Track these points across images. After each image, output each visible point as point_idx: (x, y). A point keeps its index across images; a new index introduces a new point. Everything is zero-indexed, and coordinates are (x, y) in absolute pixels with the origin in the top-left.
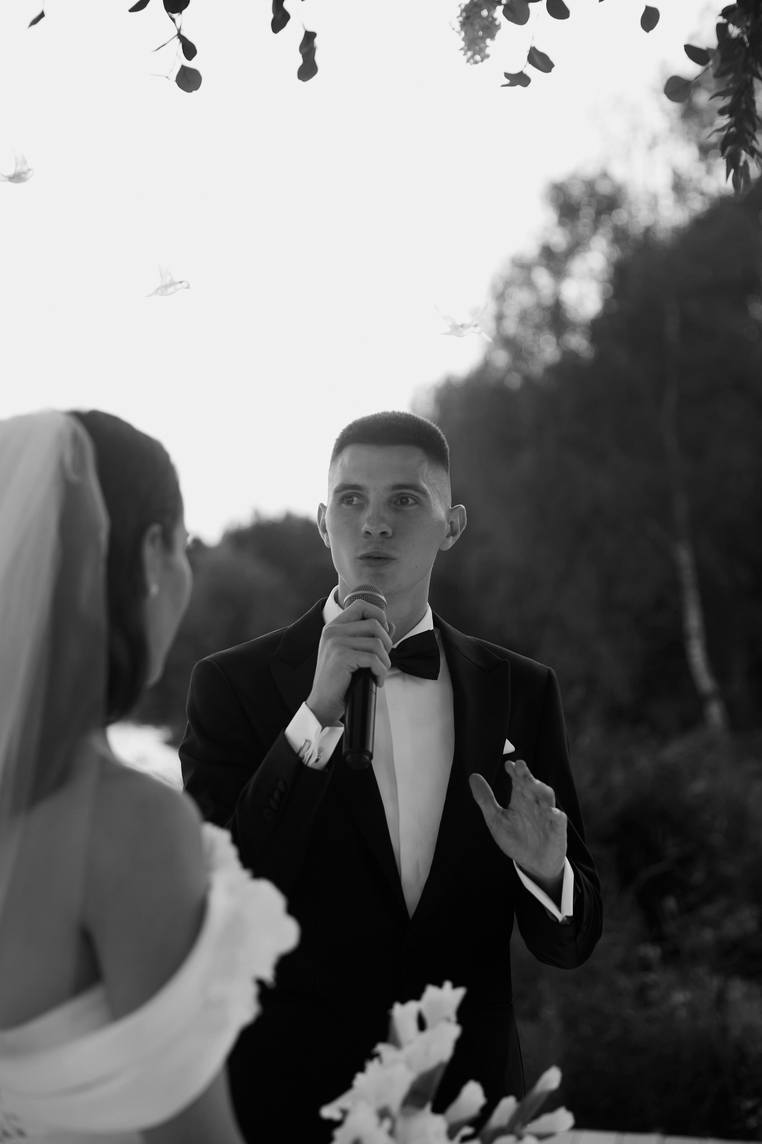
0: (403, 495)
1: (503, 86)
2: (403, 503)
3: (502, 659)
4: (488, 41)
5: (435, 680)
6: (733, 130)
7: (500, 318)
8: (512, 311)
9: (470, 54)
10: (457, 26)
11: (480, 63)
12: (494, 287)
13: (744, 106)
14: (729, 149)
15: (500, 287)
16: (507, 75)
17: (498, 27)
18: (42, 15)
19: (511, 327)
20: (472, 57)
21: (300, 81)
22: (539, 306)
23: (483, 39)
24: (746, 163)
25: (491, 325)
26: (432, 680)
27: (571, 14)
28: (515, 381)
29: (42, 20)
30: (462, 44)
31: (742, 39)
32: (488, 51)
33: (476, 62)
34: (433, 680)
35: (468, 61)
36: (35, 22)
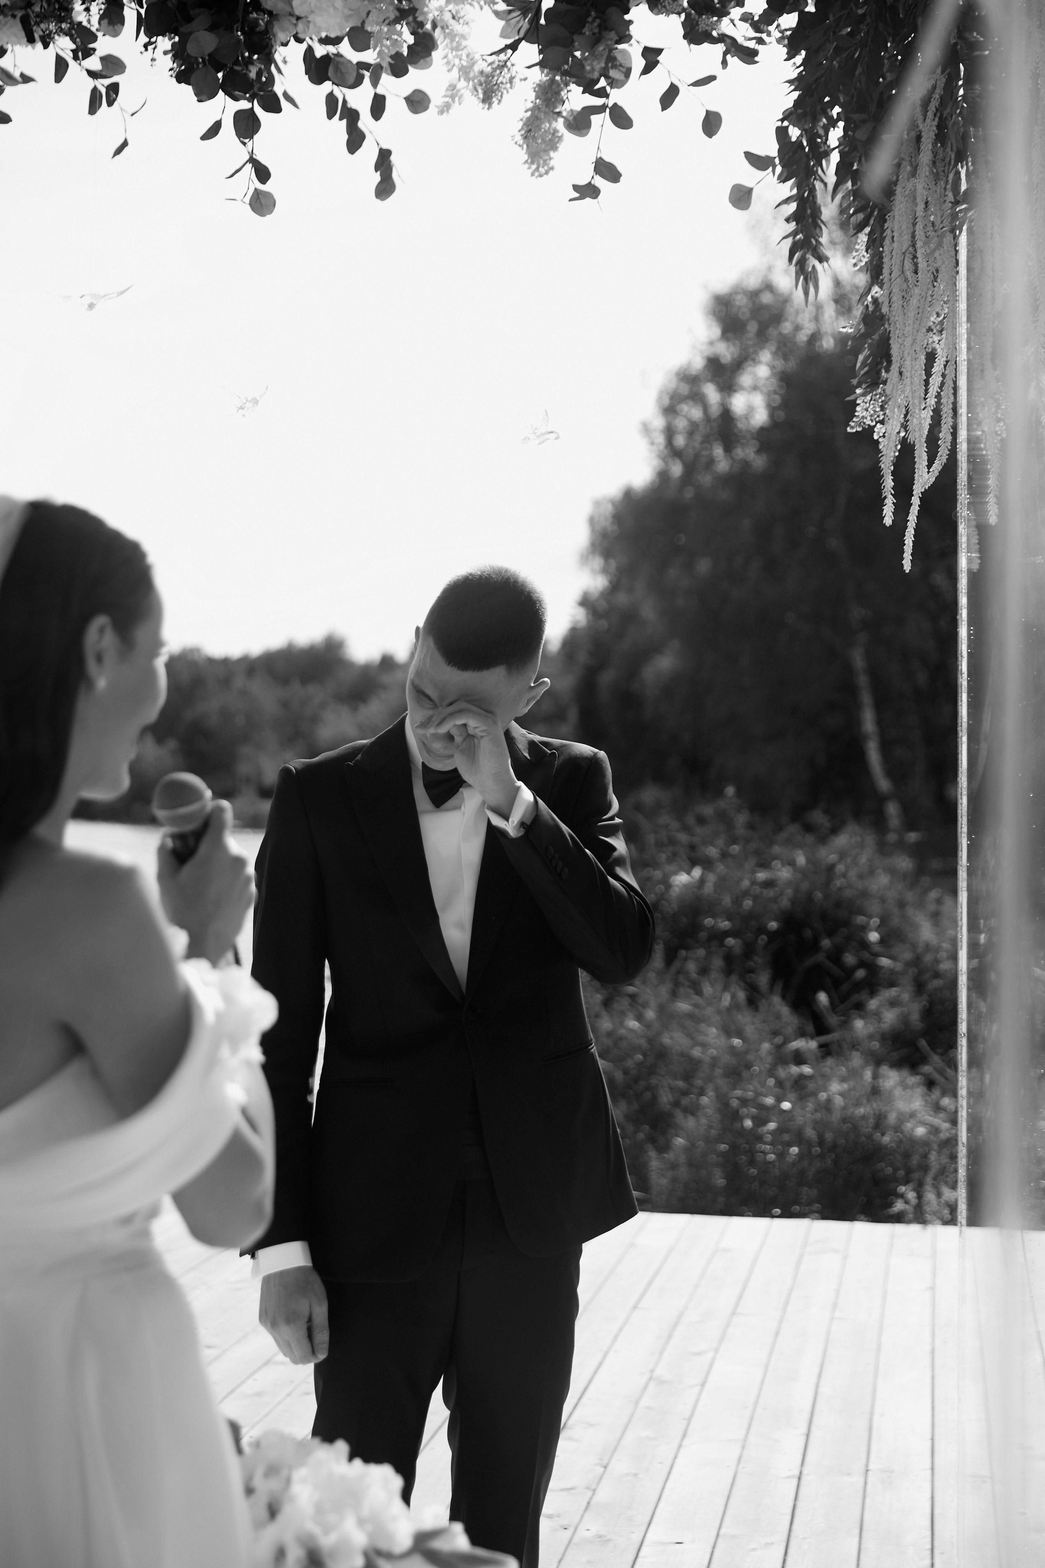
1: (571, 200)
4: (552, 154)
6: (800, 236)
8: (681, 424)
9: (534, 167)
10: (519, 139)
11: (545, 176)
13: (809, 211)
14: (797, 256)
16: (576, 188)
17: (560, 138)
18: (125, 144)
19: (681, 440)
20: (537, 169)
21: (378, 201)
22: (708, 418)
23: (546, 151)
24: (814, 267)
25: (660, 439)
27: (634, 123)
28: (689, 495)
29: (126, 149)
30: (526, 157)
31: (801, 142)
32: (552, 163)
33: (541, 176)
35: (532, 174)
36: (119, 151)
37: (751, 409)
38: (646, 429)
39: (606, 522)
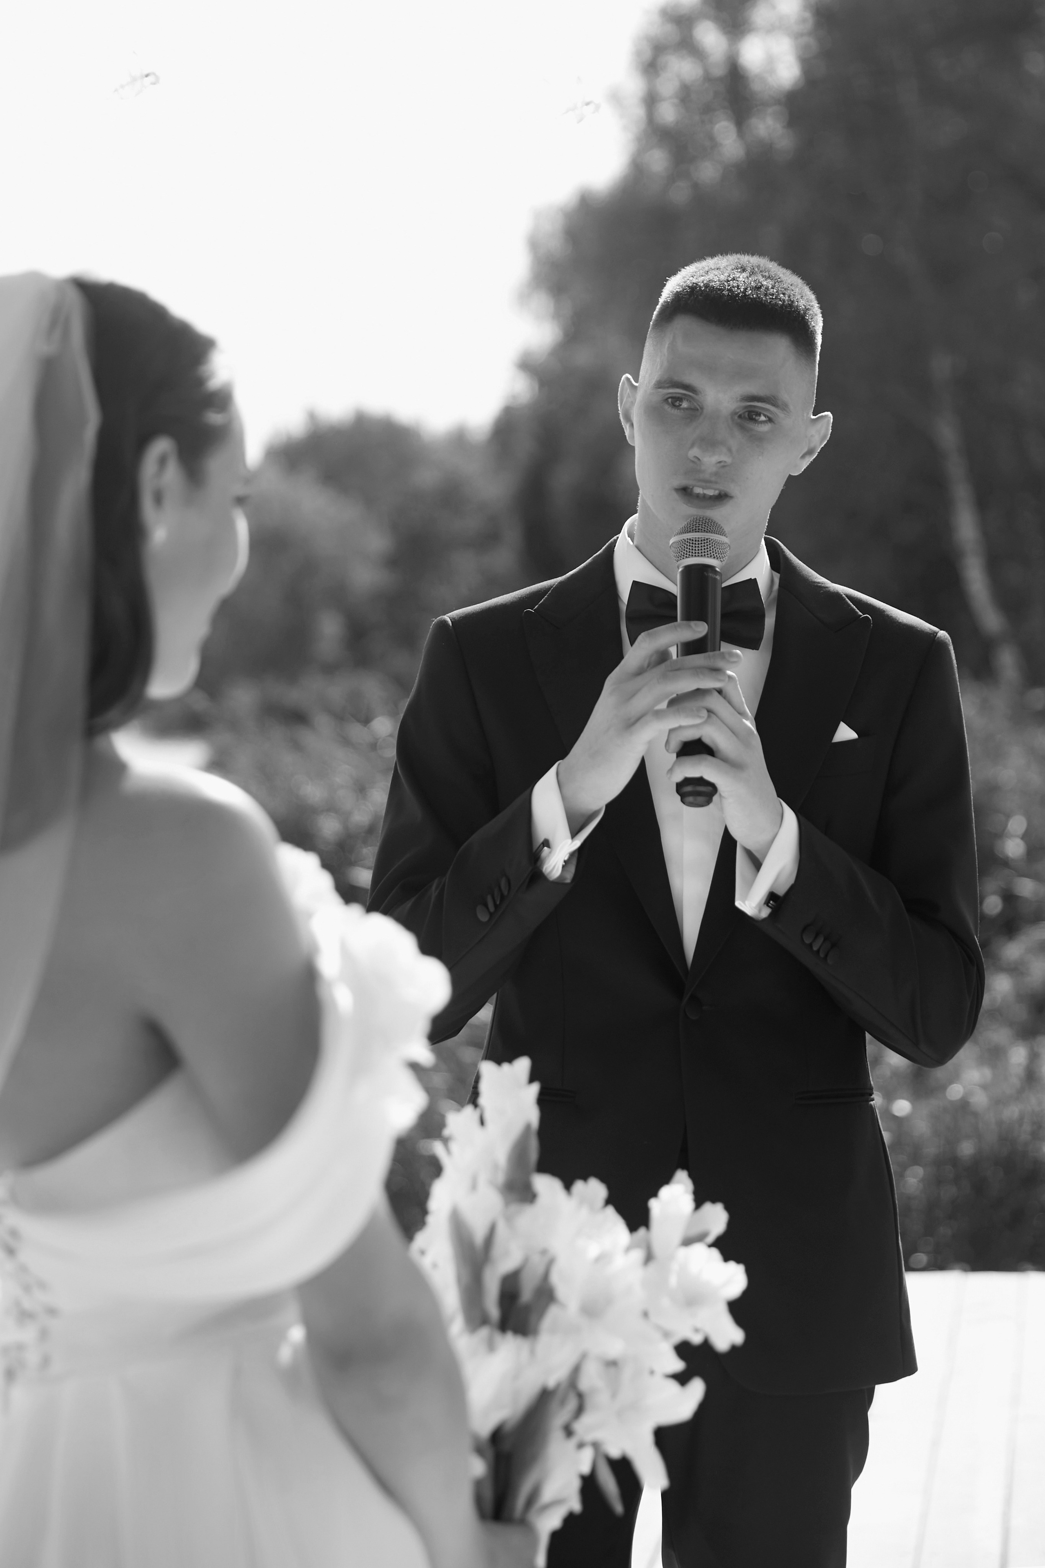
0: (752, 409)
2: (751, 419)
3: (861, 614)
5: (756, 649)
7: (651, 100)
8: (668, 86)
12: (638, 53)
15: (648, 54)
19: (668, 113)
22: (708, 78)
25: (639, 112)
26: (751, 650)
28: (680, 195)
34: (753, 649)
37: (771, 60)
38: (615, 98)
39: (555, 244)
